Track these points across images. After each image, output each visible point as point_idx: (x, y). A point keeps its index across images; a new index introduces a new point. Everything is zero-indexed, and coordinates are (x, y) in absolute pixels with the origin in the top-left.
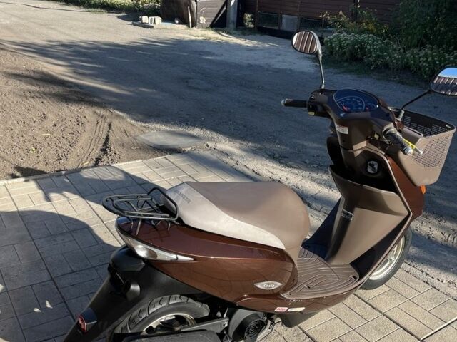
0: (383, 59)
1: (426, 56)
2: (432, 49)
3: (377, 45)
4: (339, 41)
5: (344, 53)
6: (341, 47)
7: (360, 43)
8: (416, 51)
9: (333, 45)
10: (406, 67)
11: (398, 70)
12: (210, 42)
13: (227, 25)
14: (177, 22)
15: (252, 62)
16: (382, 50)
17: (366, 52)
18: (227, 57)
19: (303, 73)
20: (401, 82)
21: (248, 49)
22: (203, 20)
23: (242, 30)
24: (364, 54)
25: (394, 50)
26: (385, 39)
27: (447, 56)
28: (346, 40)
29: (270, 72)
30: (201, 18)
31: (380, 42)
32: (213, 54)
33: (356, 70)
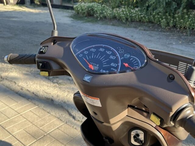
0: (103, 14)
1: (123, 11)
2: (125, 8)
3: (99, 8)
4: (81, 7)
5: (84, 13)
6: (82, 10)
7: (91, 7)
8: (118, 9)
9: (79, 9)
10: (115, 18)
11: (111, 19)
12: (16, 12)
13: (26, 3)
15: (38, 20)
16: (102, 10)
17: (94, 12)
18: (25, 19)
19: (65, 24)
20: (113, 25)
21: (36, 14)
22: (12, 1)
23: (34, 5)
24: (94, 13)
25: (107, 9)
26: (102, 5)
27: (132, 11)
28: (84, 6)
29: (48, 25)
31: (100, 6)
32: (17, 18)
33: (91, 21)
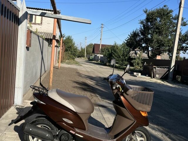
13: (168, 79)
14: (147, 76)
22: (157, 76)
23: (175, 81)
30: (157, 75)
